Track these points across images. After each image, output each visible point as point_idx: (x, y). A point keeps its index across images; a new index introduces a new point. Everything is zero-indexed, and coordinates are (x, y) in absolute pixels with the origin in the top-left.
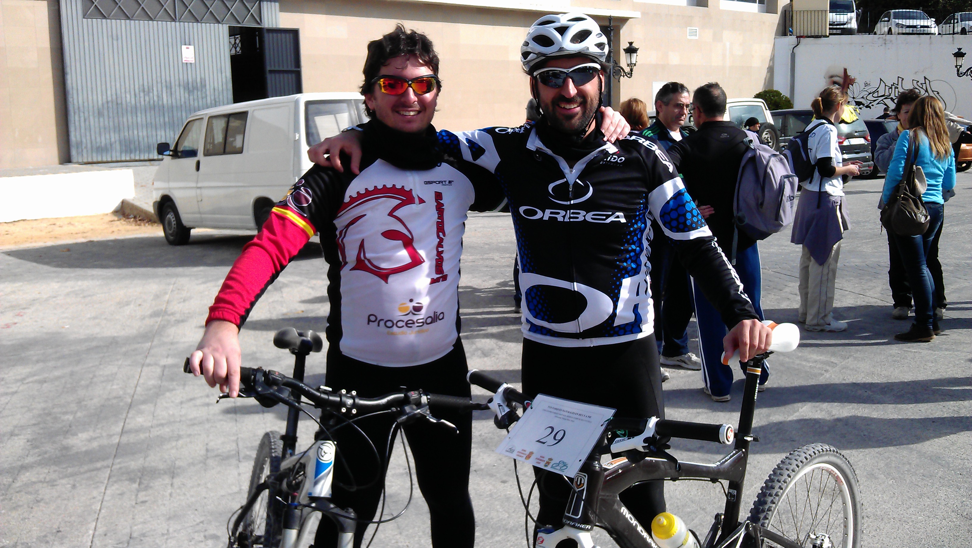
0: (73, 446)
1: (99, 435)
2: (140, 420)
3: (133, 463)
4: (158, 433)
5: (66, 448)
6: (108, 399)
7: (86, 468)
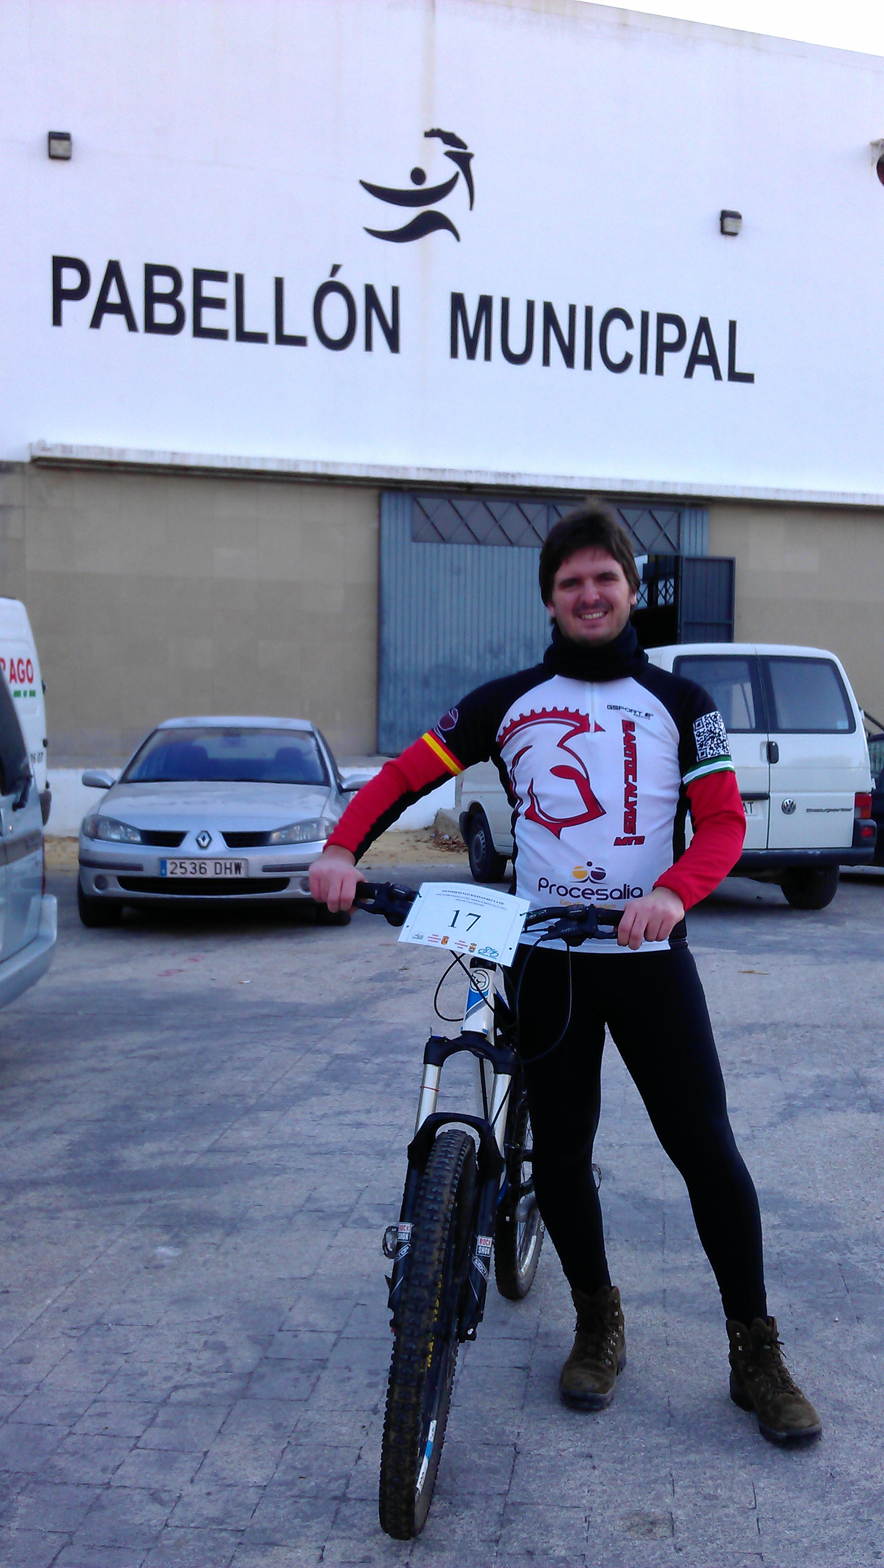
0: (124, 1161)
1: (173, 1149)
2: (246, 1135)
3: (188, 1201)
4: (256, 1160)
5: (113, 1163)
6: (226, 1096)
7: (118, 1197)
